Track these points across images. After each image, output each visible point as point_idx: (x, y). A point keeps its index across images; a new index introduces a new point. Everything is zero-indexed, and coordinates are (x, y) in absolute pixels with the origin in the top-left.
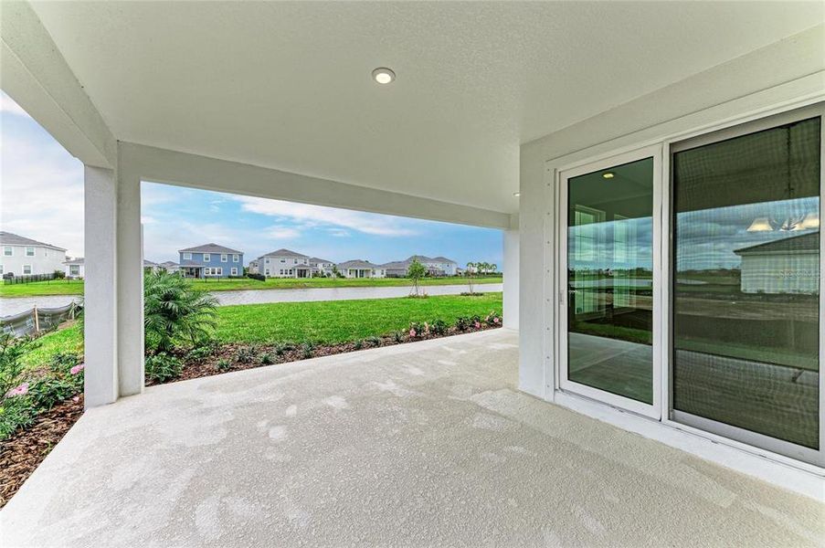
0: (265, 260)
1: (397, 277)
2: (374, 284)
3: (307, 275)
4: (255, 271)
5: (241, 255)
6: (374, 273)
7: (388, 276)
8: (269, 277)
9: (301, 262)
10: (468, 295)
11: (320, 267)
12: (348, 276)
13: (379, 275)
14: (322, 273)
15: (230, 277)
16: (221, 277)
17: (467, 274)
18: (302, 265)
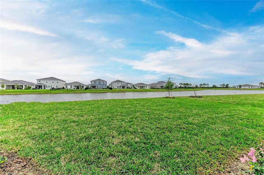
0: (113, 83)
1: (154, 89)
2: (146, 91)
3: (125, 88)
4: (110, 87)
5: (106, 82)
6: (146, 87)
7: (151, 88)
8: (114, 89)
9: (123, 84)
10: (193, 97)
11: (129, 85)
12: (138, 88)
13: (148, 88)
14: (130, 87)
15: (103, 89)
16: (101, 89)
17: (180, 87)
18: (123, 85)
